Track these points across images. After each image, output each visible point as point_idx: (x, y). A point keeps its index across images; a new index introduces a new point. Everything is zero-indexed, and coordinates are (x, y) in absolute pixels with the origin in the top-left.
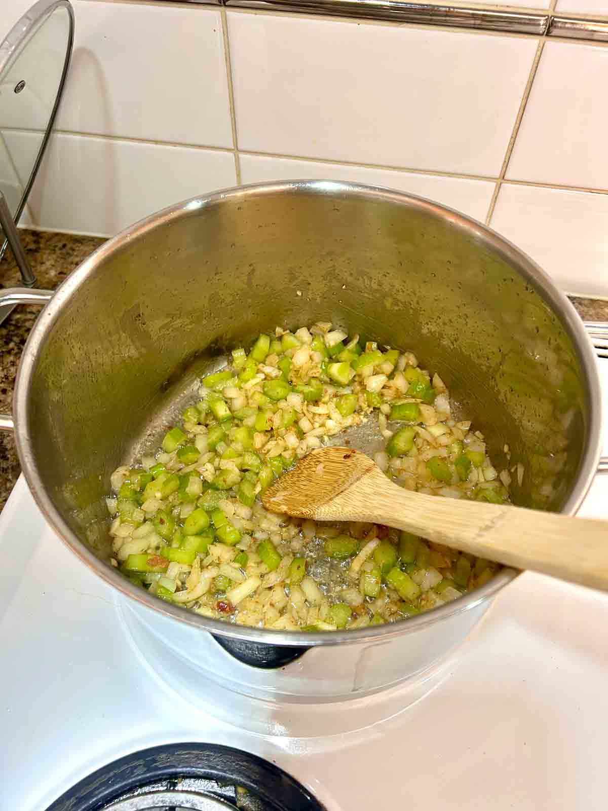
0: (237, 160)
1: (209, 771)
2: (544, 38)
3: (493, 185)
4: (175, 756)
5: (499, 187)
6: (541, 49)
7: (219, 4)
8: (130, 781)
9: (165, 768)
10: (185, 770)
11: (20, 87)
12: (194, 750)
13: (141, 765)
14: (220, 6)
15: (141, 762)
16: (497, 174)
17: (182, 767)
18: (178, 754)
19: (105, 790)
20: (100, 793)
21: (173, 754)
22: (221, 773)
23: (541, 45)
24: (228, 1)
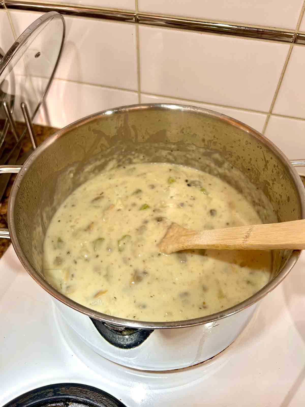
0: (139, 97)
1: (85, 400)
2: (292, 44)
3: (265, 116)
4: (69, 390)
5: (269, 117)
6: (291, 49)
8: (45, 399)
9: (63, 395)
10: (73, 397)
11: (37, 55)
12: (79, 387)
13: (52, 391)
14: (136, 23)
15: (52, 390)
16: (268, 110)
18: (71, 389)
19: (32, 402)
20: (29, 403)
22: (91, 402)
24: (140, 20)
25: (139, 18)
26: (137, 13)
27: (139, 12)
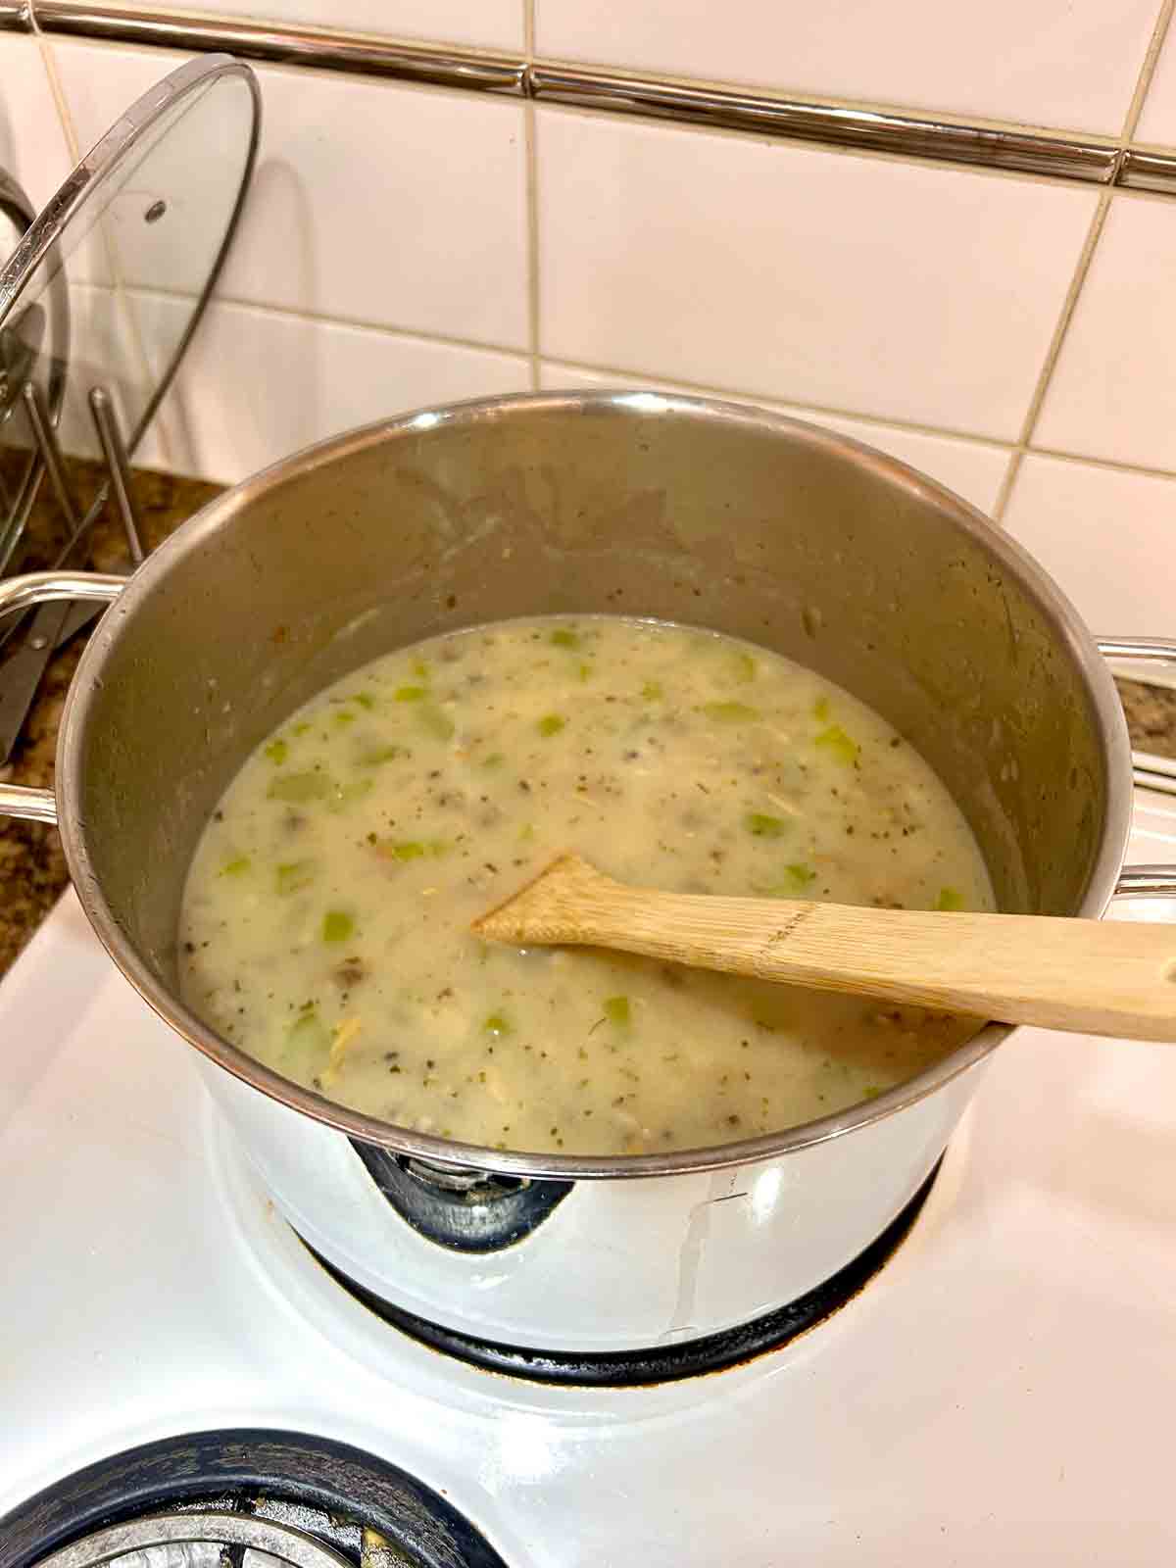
0: (535, 371)
1: (316, 1489)
2: (1109, 191)
3: (1006, 456)
4: (257, 1452)
5: (1018, 461)
6: (1105, 208)
7: (522, 94)
8: (167, 1485)
9: (235, 1471)
10: (271, 1480)
11: (155, 213)
12: (294, 1445)
13: (192, 1458)
14: (526, 97)
15: (192, 1453)
16: (1015, 433)
17: (265, 1475)
18: (263, 1449)
19: (118, 1495)
20: (108, 1498)
21: (254, 1448)
22: (337, 1497)
23: (1105, 203)
24: (540, 89)
25: (537, 82)
26: (530, 60)
27: (535, 57)
